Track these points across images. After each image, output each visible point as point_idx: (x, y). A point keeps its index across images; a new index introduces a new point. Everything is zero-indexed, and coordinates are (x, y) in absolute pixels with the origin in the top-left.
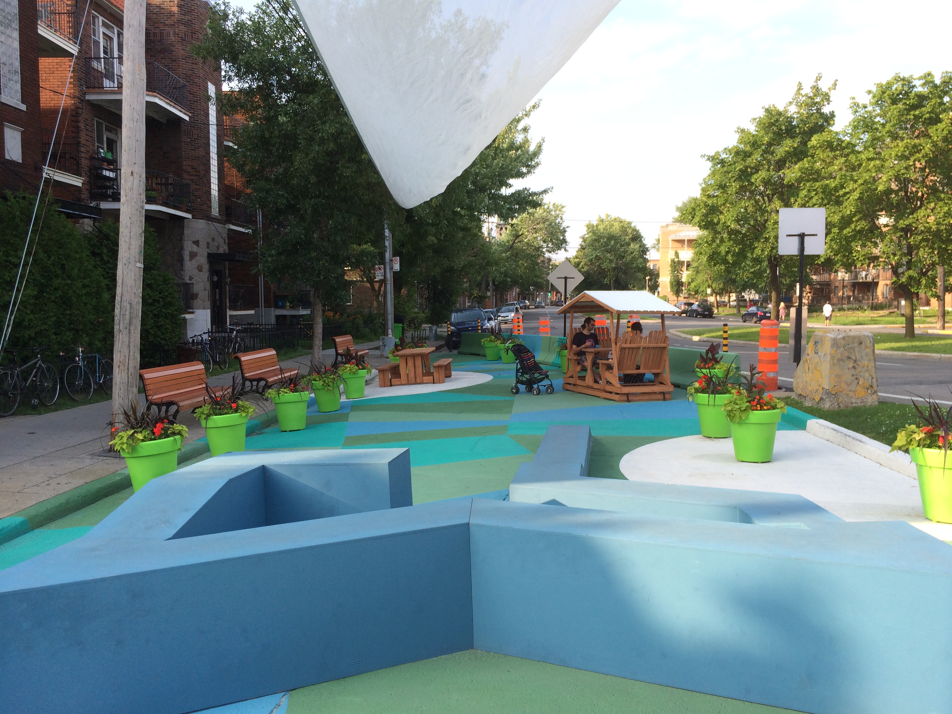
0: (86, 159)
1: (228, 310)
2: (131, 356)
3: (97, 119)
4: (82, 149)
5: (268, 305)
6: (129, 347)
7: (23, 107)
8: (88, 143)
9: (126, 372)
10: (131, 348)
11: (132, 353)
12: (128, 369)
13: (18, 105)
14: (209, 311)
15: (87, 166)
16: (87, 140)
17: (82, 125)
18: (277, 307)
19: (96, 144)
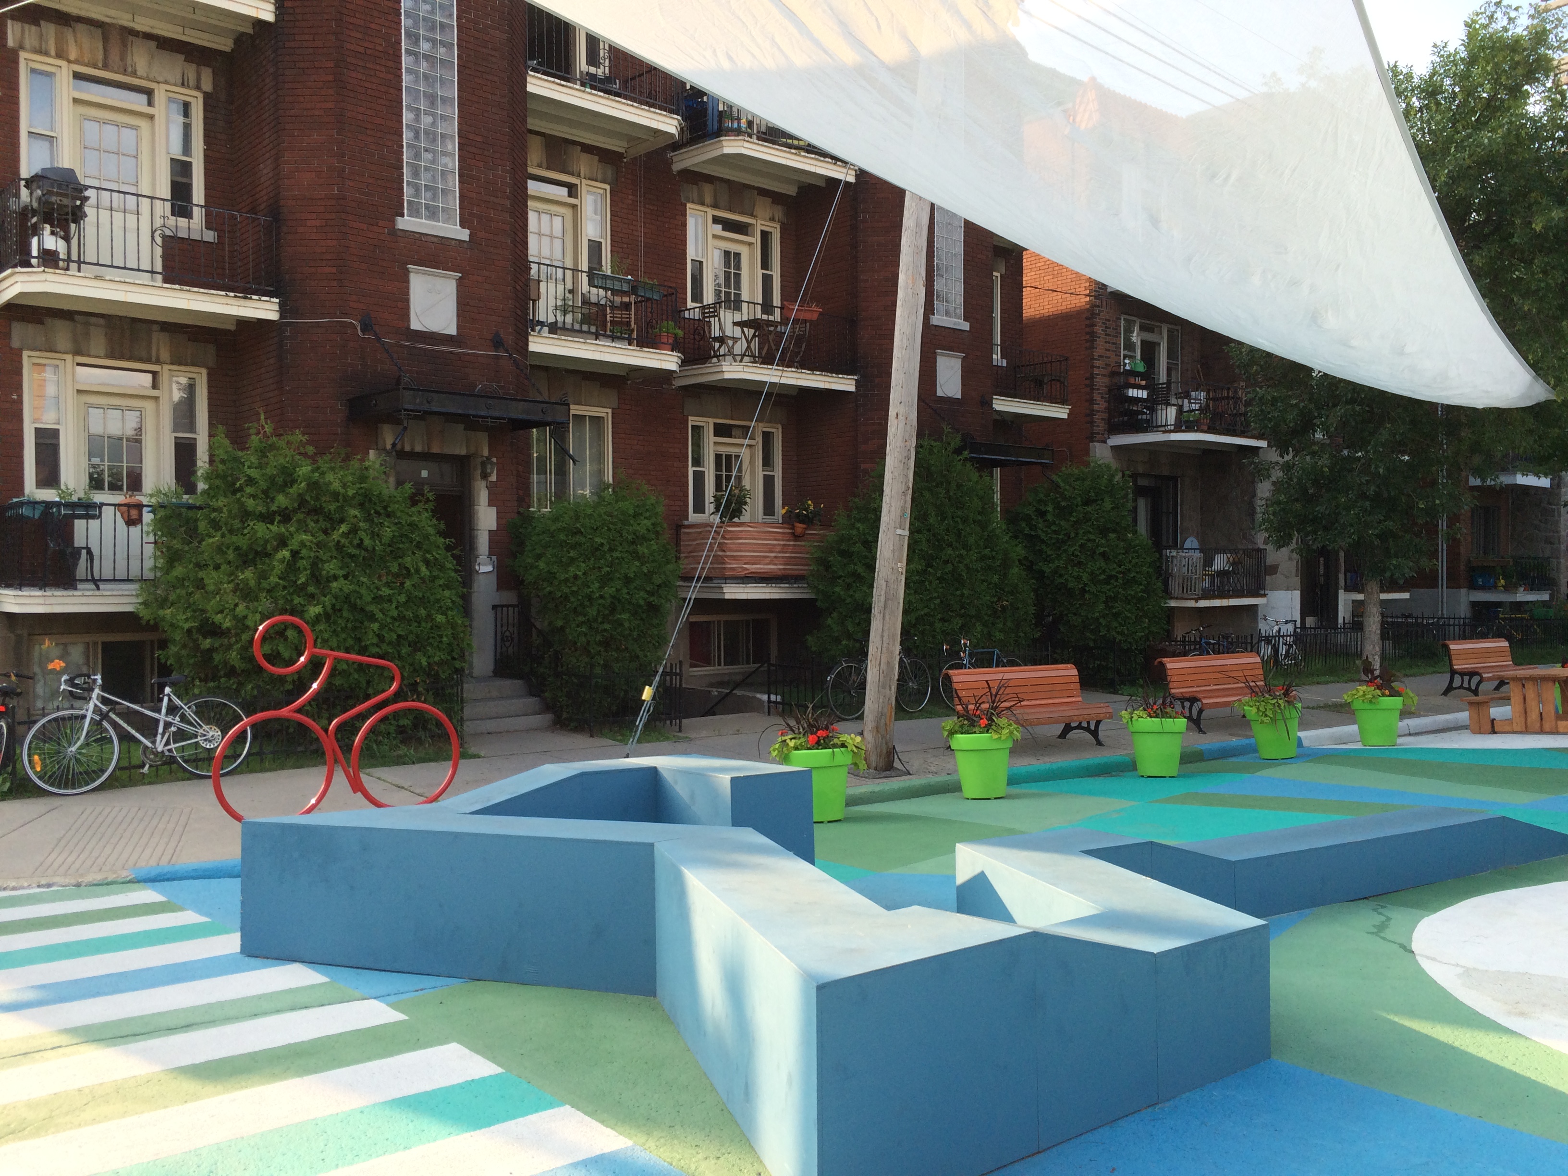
0: (1105, 376)
1: (1341, 592)
2: (884, 649)
3: (1126, 317)
4: (1097, 363)
5: (1454, 582)
6: (882, 636)
7: (966, 326)
8: (1108, 354)
9: (878, 668)
10: (885, 638)
11: (885, 645)
12: (880, 665)
13: (959, 324)
14: (1297, 593)
15: (1106, 387)
16: (1106, 350)
17: (1099, 330)
18: (1473, 586)
19: (1122, 353)
